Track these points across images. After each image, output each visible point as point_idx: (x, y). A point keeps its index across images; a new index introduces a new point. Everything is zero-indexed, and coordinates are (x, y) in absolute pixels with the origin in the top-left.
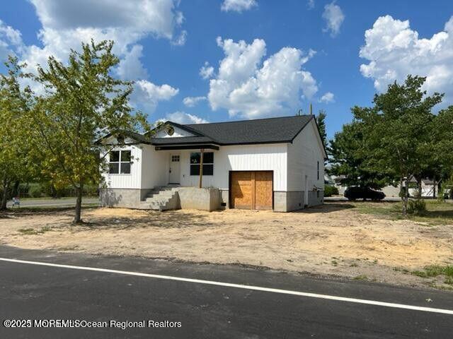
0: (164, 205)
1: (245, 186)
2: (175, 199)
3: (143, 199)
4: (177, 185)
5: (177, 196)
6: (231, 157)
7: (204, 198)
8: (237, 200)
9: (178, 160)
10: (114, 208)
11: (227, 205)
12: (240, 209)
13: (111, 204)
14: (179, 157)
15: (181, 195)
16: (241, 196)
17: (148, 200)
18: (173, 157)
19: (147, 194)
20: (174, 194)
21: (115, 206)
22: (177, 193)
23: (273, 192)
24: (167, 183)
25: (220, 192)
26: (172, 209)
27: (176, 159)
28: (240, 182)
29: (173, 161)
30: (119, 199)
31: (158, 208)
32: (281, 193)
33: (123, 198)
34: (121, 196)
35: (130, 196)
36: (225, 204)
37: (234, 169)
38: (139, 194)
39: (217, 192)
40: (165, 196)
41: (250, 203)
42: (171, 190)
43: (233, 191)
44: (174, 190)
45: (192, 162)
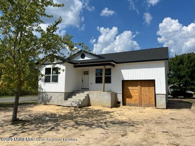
0: (80, 103)
1: (134, 91)
2: (87, 99)
3: (66, 99)
4: (87, 89)
5: (88, 97)
6: (123, 71)
7: (107, 98)
8: (128, 100)
9: (88, 74)
10: (47, 104)
11: (121, 103)
12: (130, 106)
13: (45, 102)
14: (88, 72)
15: (90, 96)
16: (130, 97)
17: (69, 99)
18: (84, 72)
19: (68, 95)
20: (86, 96)
21: (47, 103)
22: (88, 95)
23: (155, 94)
24: (81, 88)
25: (116, 95)
26: (85, 106)
27: (86, 73)
28: (130, 88)
29: (84, 74)
30: (50, 99)
31: (76, 105)
32: (161, 95)
33: (53, 99)
34: (51, 96)
35: (58, 97)
36: (119, 103)
37: (125, 79)
38: (63, 96)
39: (114, 94)
40: (80, 97)
41: (138, 102)
42: (84, 93)
43: (125, 93)
44: (86, 93)
45: (96, 75)
